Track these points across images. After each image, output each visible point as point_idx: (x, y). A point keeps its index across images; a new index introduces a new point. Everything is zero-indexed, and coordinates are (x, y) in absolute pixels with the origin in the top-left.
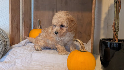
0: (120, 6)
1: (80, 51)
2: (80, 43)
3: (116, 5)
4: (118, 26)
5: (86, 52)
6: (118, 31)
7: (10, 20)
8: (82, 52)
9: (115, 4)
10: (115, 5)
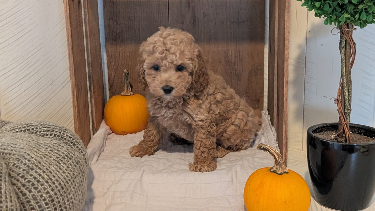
0: (354, 53)
1: (275, 172)
2: (273, 155)
3: (345, 54)
4: (350, 101)
5: (287, 173)
6: (350, 114)
7: (73, 95)
8: (280, 174)
9: (343, 51)
10: (343, 55)
